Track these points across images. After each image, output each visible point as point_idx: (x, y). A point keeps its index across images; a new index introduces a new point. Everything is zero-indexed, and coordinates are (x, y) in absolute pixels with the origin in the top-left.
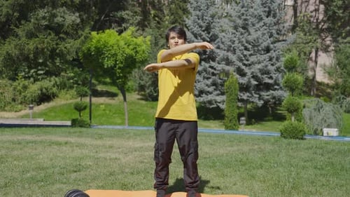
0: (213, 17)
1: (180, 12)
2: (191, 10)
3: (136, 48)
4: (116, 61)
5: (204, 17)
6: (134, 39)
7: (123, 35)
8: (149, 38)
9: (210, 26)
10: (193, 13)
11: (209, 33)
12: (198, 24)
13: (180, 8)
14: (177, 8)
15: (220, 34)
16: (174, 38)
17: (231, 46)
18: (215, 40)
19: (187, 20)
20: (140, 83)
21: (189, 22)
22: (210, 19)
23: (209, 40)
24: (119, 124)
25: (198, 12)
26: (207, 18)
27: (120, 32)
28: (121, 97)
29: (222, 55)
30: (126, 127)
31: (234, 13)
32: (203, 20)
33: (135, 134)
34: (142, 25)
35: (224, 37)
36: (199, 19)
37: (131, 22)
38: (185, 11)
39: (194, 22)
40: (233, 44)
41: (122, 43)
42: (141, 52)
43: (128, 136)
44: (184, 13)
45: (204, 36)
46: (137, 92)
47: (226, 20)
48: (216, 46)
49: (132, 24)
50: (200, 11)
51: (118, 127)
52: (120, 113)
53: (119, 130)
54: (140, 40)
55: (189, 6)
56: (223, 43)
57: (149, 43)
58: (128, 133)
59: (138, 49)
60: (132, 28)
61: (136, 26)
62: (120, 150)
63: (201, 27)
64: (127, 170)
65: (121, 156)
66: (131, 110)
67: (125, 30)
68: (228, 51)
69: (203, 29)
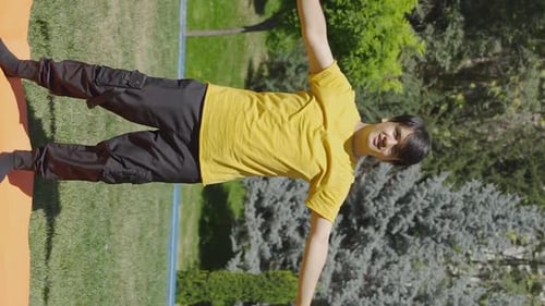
0: (450, 242)
1: (461, 163)
2: (465, 189)
3: (374, 56)
4: (344, 8)
5: (448, 221)
6: (395, 53)
7: (407, 26)
8: (399, 88)
9: (428, 234)
10: (459, 195)
11: (410, 232)
12: (432, 206)
13: (470, 163)
14: (469, 155)
15: (408, 258)
16: (398, 135)
17: (378, 286)
18: (393, 246)
19: (443, 178)
20: (289, 65)
21: (437, 184)
22: (444, 235)
23: (394, 232)
24: (189, 17)
25: (460, 205)
26: (447, 227)
27: (412, 19)
28: (255, 20)
29: (358, 263)
30: (183, 32)
31: (457, 291)
32: (442, 217)
33: (165, 53)
34: (428, 72)
35: (402, 269)
36: (444, 207)
37: (437, 44)
38: (463, 175)
39: (438, 198)
40: (385, 291)
41: (386, 22)
42: (364, 69)
43: (162, 36)
44: (457, 172)
45: (403, 221)
46: (267, 58)
47: (441, 274)
48: (379, 249)
49: (431, 47)
50: (465, 210)
51: (183, 13)
52: (218, 17)
53: (175, 16)
54: (393, 65)
55: (477, 183)
56: (387, 266)
57: (387, 88)
58: (169, 38)
59: (372, 61)
60: (421, 48)
61: (427, 57)
62: (128, 17)
63: (426, 213)
64: (79, 34)
65: (112, 19)
66: (225, 45)
67: (417, 30)
68: (368, 279)
69: (421, 219)
